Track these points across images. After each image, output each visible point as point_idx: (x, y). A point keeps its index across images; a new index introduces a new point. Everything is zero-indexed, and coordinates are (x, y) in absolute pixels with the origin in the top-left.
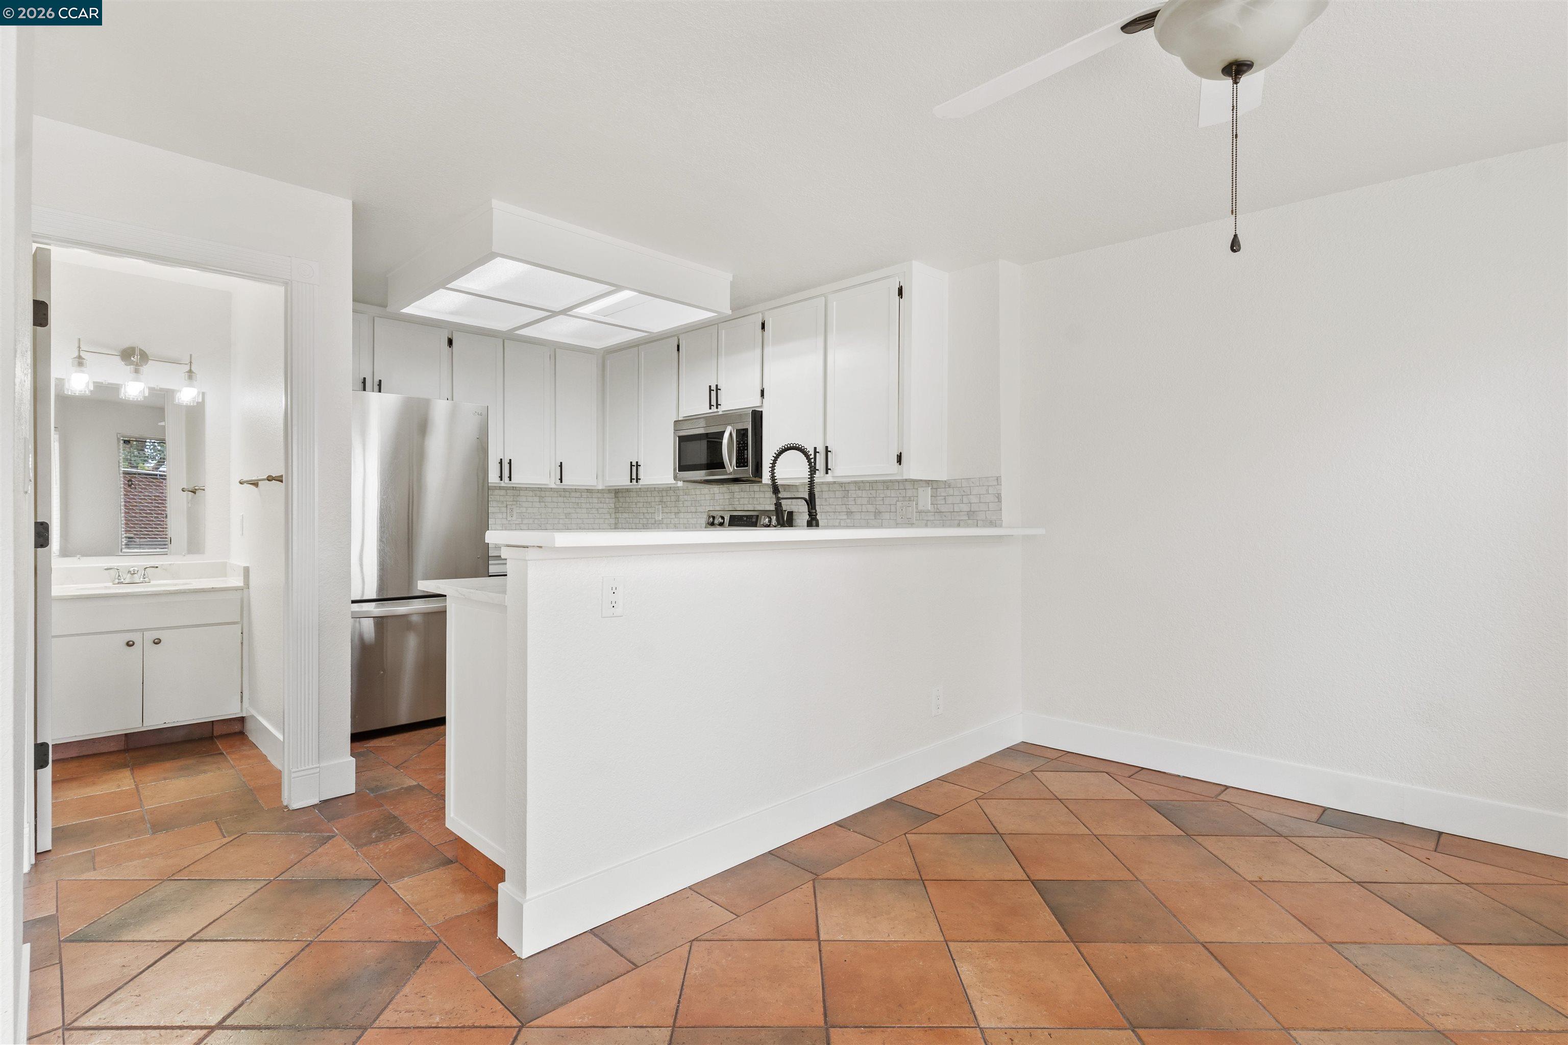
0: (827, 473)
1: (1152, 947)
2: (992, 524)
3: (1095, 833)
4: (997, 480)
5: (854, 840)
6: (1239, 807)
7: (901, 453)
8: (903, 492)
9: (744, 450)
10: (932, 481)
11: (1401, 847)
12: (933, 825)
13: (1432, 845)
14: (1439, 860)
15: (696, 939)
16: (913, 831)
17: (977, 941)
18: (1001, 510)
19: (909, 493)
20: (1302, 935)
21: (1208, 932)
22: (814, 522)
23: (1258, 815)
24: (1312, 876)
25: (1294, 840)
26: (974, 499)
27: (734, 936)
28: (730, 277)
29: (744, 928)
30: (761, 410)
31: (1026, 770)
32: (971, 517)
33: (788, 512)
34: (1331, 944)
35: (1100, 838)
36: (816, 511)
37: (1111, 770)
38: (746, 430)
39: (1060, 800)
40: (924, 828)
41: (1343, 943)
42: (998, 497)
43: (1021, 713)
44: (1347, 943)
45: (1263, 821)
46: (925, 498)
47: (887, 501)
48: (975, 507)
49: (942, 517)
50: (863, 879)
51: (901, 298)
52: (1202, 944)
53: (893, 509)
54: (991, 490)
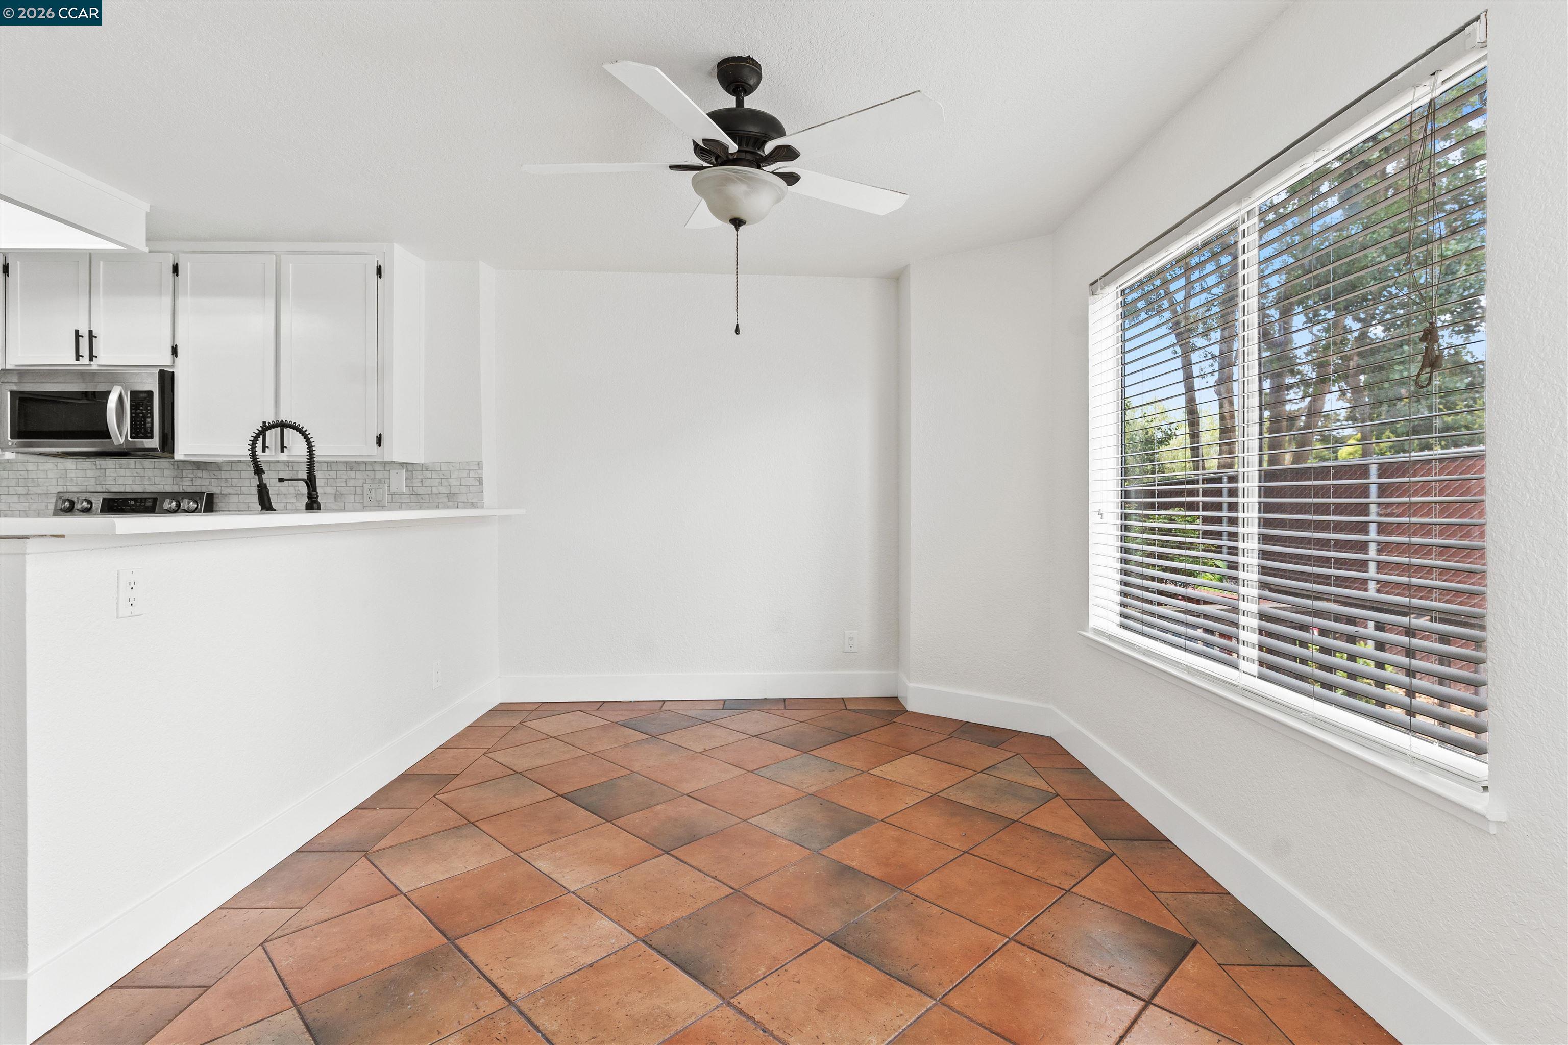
0: (282, 451)
1: (659, 807)
2: (473, 505)
3: (591, 752)
4: (479, 464)
5: (383, 815)
6: (677, 711)
7: (380, 435)
8: (371, 474)
9: (145, 418)
10: (406, 463)
11: (769, 711)
12: (457, 783)
13: (783, 707)
14: (788, 713)
15: (266, 941)
16: (440, 792)
17: (540, 845)
18: (482, 492)
19: (379, 475)
20: (737, 772)
21: (687, 788)
22: (315, 505)
23: (690, 713)
24: (731, 739)
25: (715, 722)
26: (454, 482)
27: (311, 922)
28: (145, 207)
29: (314, 913)
30: (171, 370)
31: (516, 723)
32: (451, 499)
33: (207, 494)
34: (752, 772)
35: (595, 754)
36: (317, 493)
37: (583, 707)
38: (150, 394)
39: (554, 737)
40: (450, 787)
41: (757, 769)
42: (479, 481)
43: (499, 677)
44: (759, 768)
45: (693, 716)
46: (399, 481)
47: (351, 483)
48: (455, 490)
49: (417, 500)
50: (415, 840)
51: (380, 277)
52: (687, 795)
53: (359, 491)
54: (472, 474)
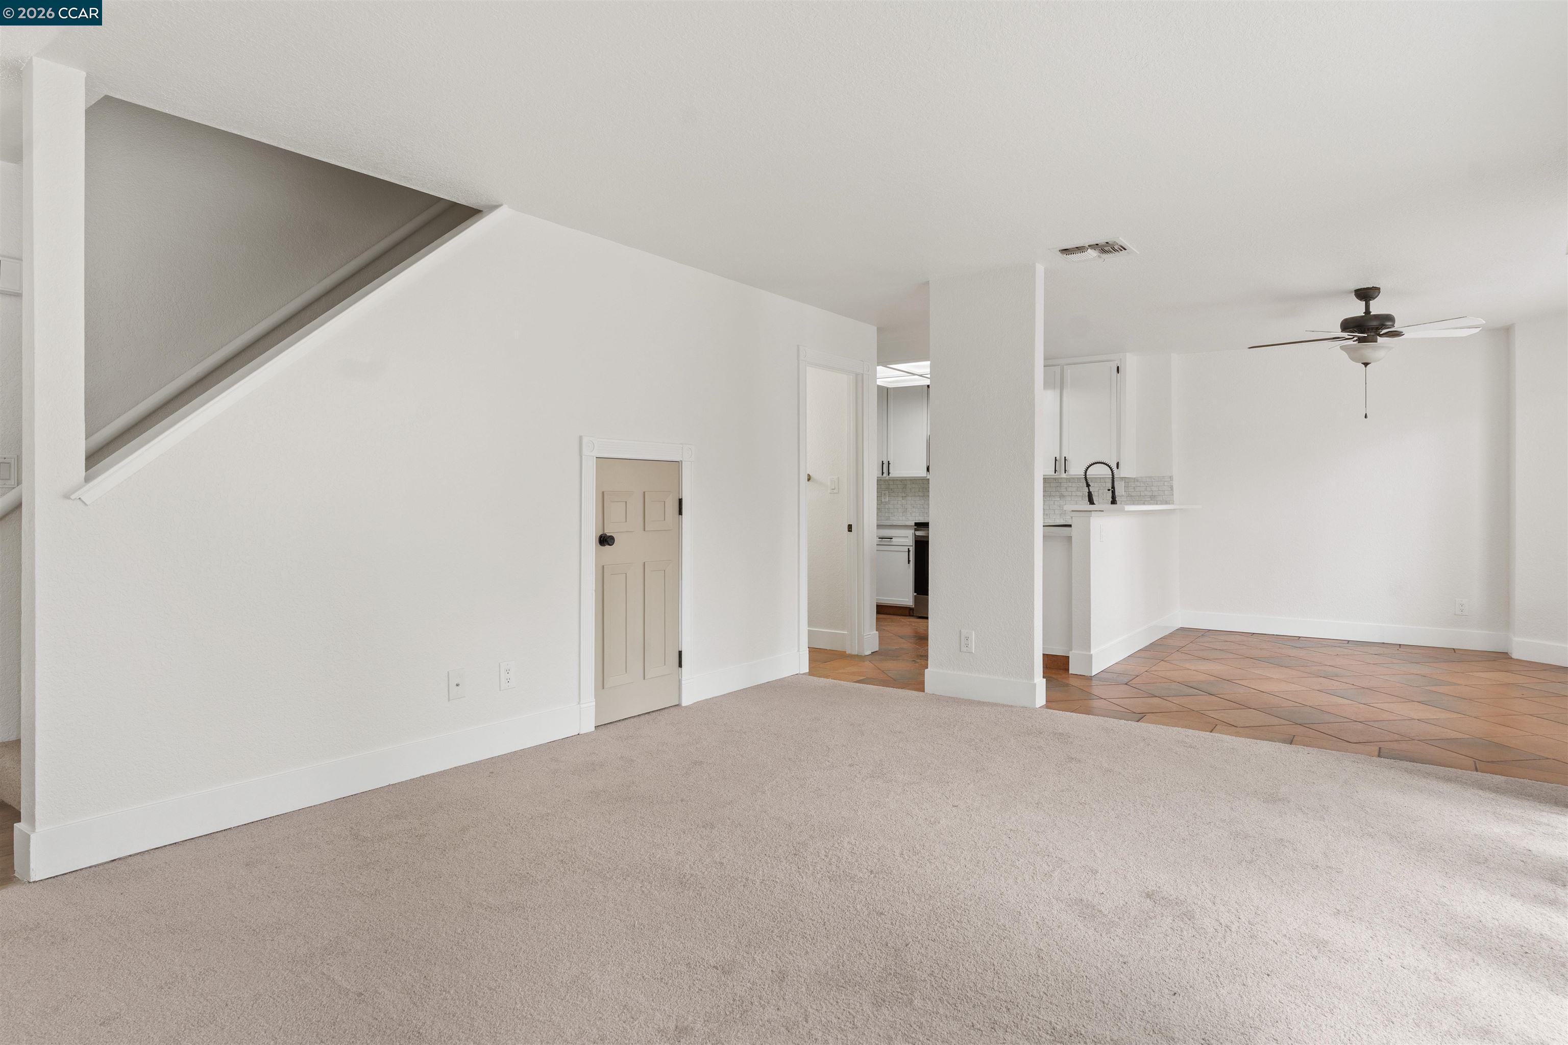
2: (1167, 503)
4: (1170, 478)
6: (1312, 641)
7: (1118, 462)
10: (1125, 478)
18: (1173, 495)
25: (1343, 647)
26: (1154, 489)
31: (1199, 635)
32: (1153, 499)
37: (1240, 634)
42: (1171, 487)
43: (1180, 612)
48: (1155, 493)
51: (1119, 373)
54: (1166, 484)
